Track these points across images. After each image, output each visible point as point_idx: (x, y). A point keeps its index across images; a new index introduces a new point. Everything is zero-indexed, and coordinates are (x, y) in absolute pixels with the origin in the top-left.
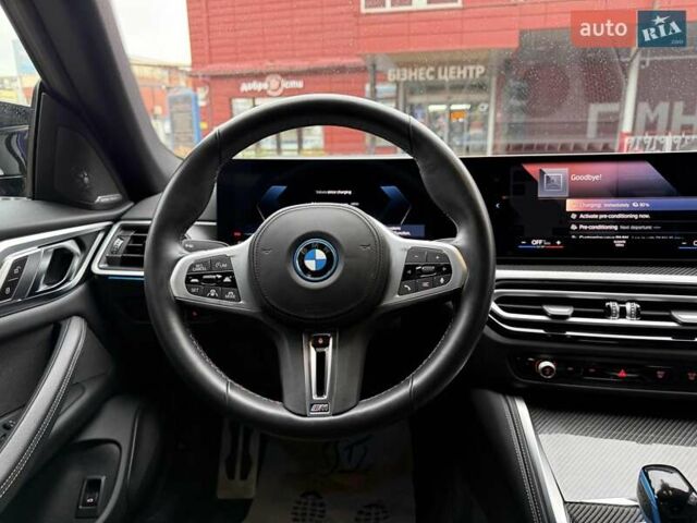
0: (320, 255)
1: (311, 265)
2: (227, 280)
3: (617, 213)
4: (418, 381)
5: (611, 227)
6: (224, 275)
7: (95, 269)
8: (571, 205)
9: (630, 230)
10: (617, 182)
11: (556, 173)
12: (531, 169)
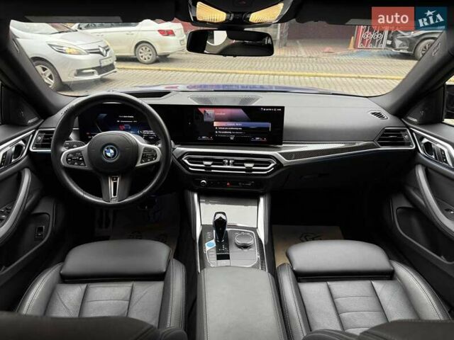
0: (112, 151)
1: (109, 154)
2: (81, 159)
3: (231, 127)
4: (145, 191)
5: (229, 132)
6: (80, 157)
7: (31, 149)
8: (216, 124)
9: (235, 134)
11: (210, 111)
12: (202, 110)
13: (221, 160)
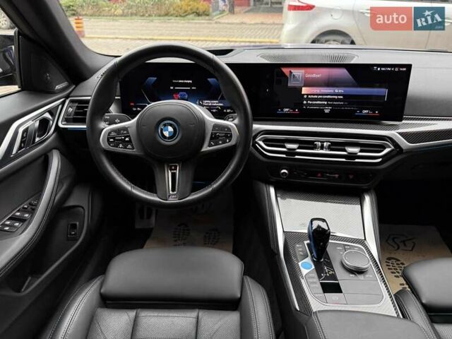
0: (170, 129)
1: (166, 134)
2: (127, 139)
3: (327, 95)
4: (215, 186)
5: (323, 102)
6: (126, 137)
7: (60, 125)
8: (305, 91)
9: (333, 104)
10: (329, 78)
11: (298, 73)
12: (286, 70)
13: (312, 142)
